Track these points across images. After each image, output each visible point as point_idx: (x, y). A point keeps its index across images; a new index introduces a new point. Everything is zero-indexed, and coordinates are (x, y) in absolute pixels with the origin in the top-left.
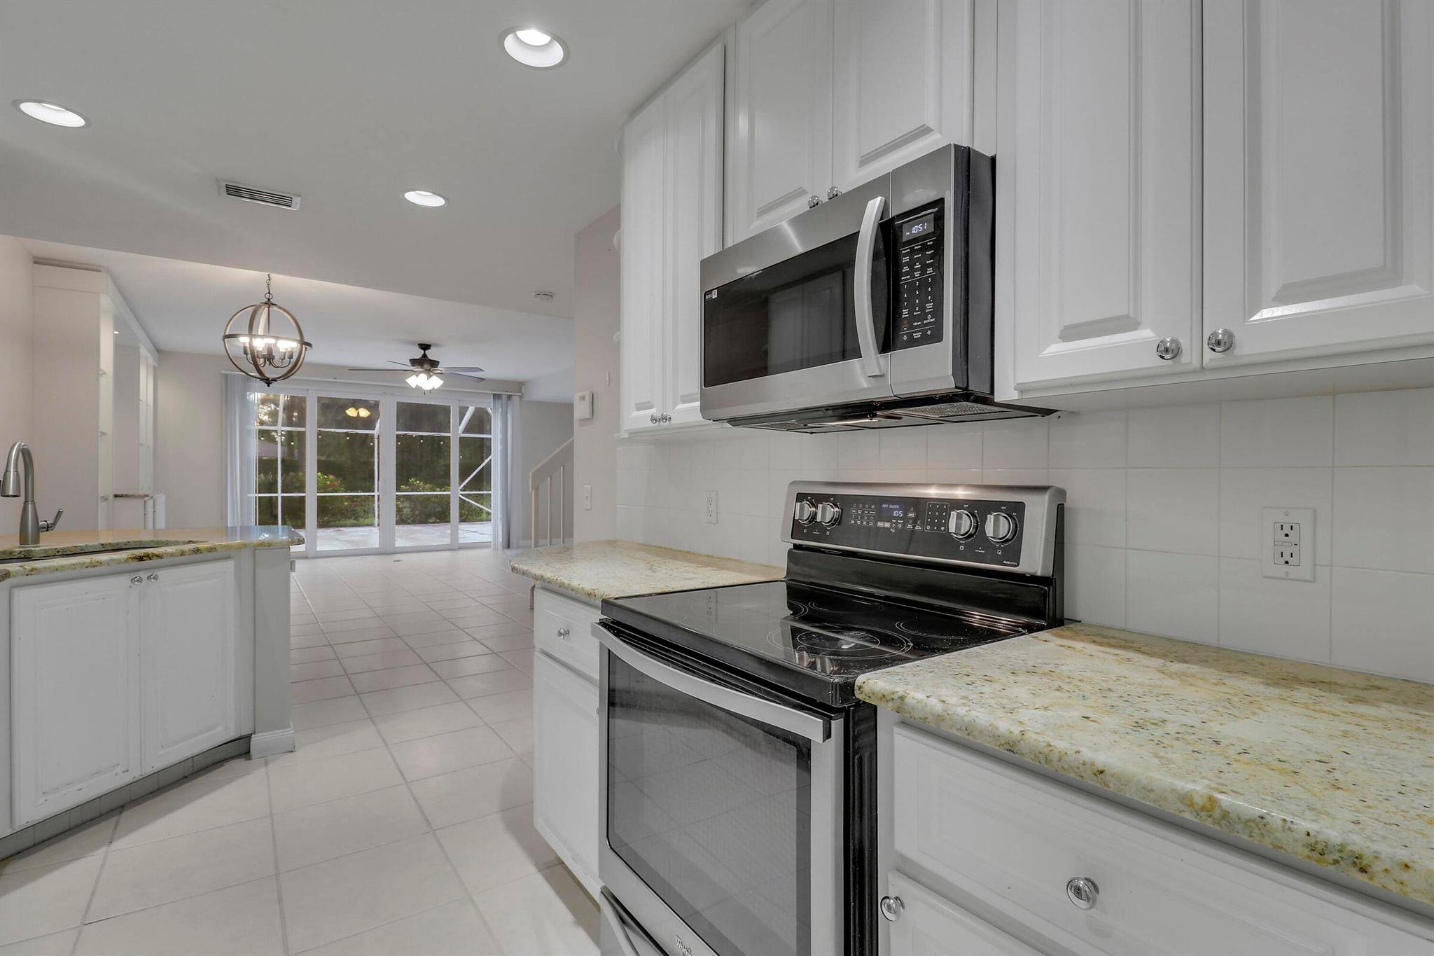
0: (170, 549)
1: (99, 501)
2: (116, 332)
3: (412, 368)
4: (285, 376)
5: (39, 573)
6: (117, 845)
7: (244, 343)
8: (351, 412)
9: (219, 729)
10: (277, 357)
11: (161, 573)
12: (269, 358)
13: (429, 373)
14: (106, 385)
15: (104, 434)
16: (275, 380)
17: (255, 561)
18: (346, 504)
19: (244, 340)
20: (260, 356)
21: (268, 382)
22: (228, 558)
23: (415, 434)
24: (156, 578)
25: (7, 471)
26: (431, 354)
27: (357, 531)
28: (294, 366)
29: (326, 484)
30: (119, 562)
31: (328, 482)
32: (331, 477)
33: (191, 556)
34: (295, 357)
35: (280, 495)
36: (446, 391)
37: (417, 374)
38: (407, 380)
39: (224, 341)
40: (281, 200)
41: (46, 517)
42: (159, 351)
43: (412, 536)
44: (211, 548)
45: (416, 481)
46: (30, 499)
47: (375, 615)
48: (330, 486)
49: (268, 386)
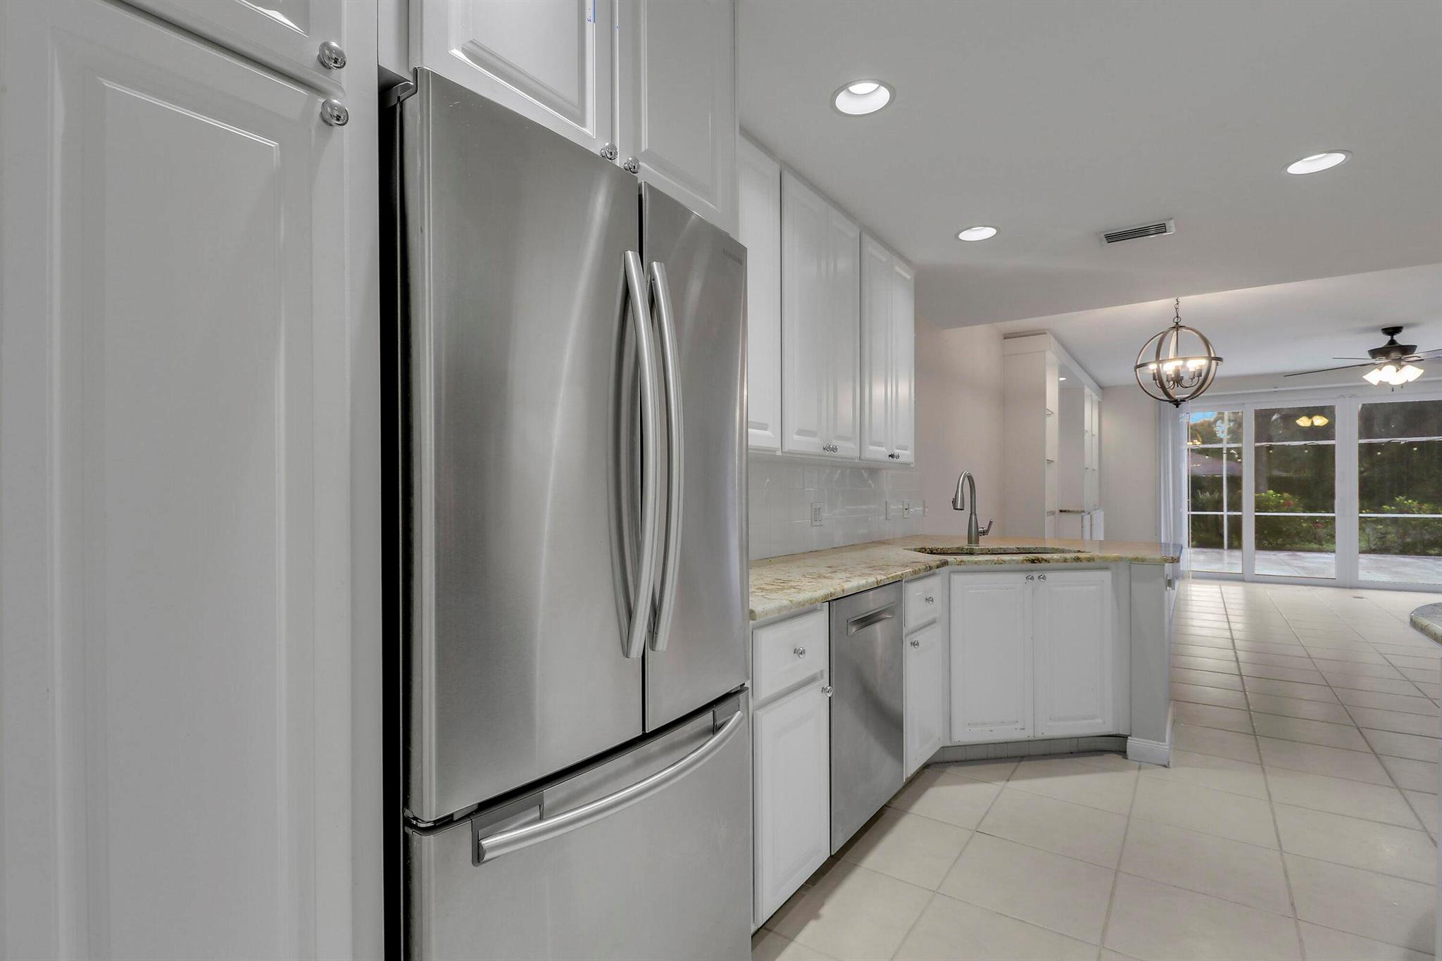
0: (1055, 556)
1: (1046, 514)
2: (1061, 379)
3: (1373, 361)
4: (1192, 397)
5: (965, 564)
6: (1012, 784)
7: (1153, 370)
8: (1303, 422)
9: (1099, 721)
10: (1186, 377)
11: (1049, 575)
12: (1178, 380)
13: (1398, 363)
14: (1052, 423)
15: (1050, 462)
16: (1183, 400)
17: (1130, 575)
18: (1304, 525)
19: (1153, 367)
20: (1169, 379)
21: (1177, 403)
22: (1106, 568)
23: (1403, 440)
24: (1044, 578)
25: (957, 492)
26: (1400, 339)
27: (1315, 558)
28: (1202, 382)
29: (1280, 502)
30: (1017, 562)
31: (1282, 501)
32: (1286, 495)
33: (1073, 563)
34: (1203, 375)
35: (1225, 513)
36: (1426, 382)
37: (1380, 367)
38: (1364, 377)
39: (1135, 371)
40: (1161, 229)
41: (983, 525)
42: (1101, 388)
43: (1394, 570)
44: (1089, 558)
45: (1407, 500)
46: (973, 512)
47: (1307, 656)
48: (1284, 505)
49: (1177, 407)
